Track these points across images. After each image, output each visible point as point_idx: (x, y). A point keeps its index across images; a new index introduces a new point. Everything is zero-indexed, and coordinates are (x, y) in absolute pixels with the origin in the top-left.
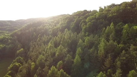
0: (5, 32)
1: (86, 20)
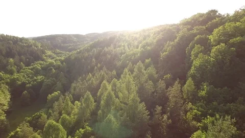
0: (63, 52)
1: (210, 37)
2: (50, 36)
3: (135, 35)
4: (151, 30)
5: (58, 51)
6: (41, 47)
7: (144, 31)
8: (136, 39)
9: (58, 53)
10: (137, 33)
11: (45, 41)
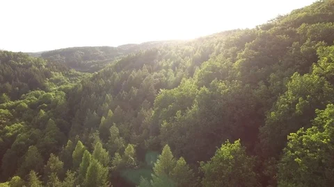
0: (80, 74)
2: (67, 49)
3: (187, 48)
4: (212, 38)
5: (73, 71)
6: (46, 66)
7: (201, 40)
8: (188, 54)
9: (72, 76)
10: (189, 44)
11: (59, 56)
